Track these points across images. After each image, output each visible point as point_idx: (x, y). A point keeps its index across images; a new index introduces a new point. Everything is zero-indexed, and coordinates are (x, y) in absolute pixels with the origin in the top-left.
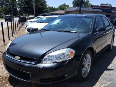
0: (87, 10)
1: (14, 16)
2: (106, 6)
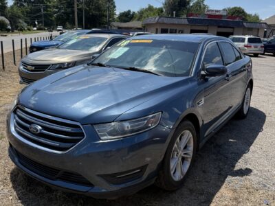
1: (46, 29)
2: (217, 14)
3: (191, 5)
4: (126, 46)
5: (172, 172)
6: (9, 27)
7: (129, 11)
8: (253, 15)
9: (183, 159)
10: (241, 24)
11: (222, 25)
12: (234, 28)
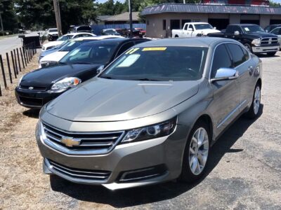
0: (189, 11)
1: (7, 33)
10: (268, 10)
11: (245, 12)
12: (259, 15)
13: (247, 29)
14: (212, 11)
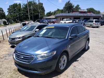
1: (20, 22)
2: (84, 11)
3: (74, 8)
4: (45, 29)
5: (60, 67)
6: (7, 23)
7: (50, 12)
8: (98, 11)
9: (63, 64)
10: (93, 15)
11: (85, 15)
12: (90, 16)
13: (77, 21)
14: (75, 15)
